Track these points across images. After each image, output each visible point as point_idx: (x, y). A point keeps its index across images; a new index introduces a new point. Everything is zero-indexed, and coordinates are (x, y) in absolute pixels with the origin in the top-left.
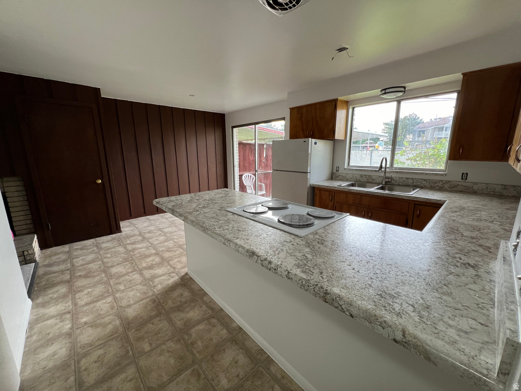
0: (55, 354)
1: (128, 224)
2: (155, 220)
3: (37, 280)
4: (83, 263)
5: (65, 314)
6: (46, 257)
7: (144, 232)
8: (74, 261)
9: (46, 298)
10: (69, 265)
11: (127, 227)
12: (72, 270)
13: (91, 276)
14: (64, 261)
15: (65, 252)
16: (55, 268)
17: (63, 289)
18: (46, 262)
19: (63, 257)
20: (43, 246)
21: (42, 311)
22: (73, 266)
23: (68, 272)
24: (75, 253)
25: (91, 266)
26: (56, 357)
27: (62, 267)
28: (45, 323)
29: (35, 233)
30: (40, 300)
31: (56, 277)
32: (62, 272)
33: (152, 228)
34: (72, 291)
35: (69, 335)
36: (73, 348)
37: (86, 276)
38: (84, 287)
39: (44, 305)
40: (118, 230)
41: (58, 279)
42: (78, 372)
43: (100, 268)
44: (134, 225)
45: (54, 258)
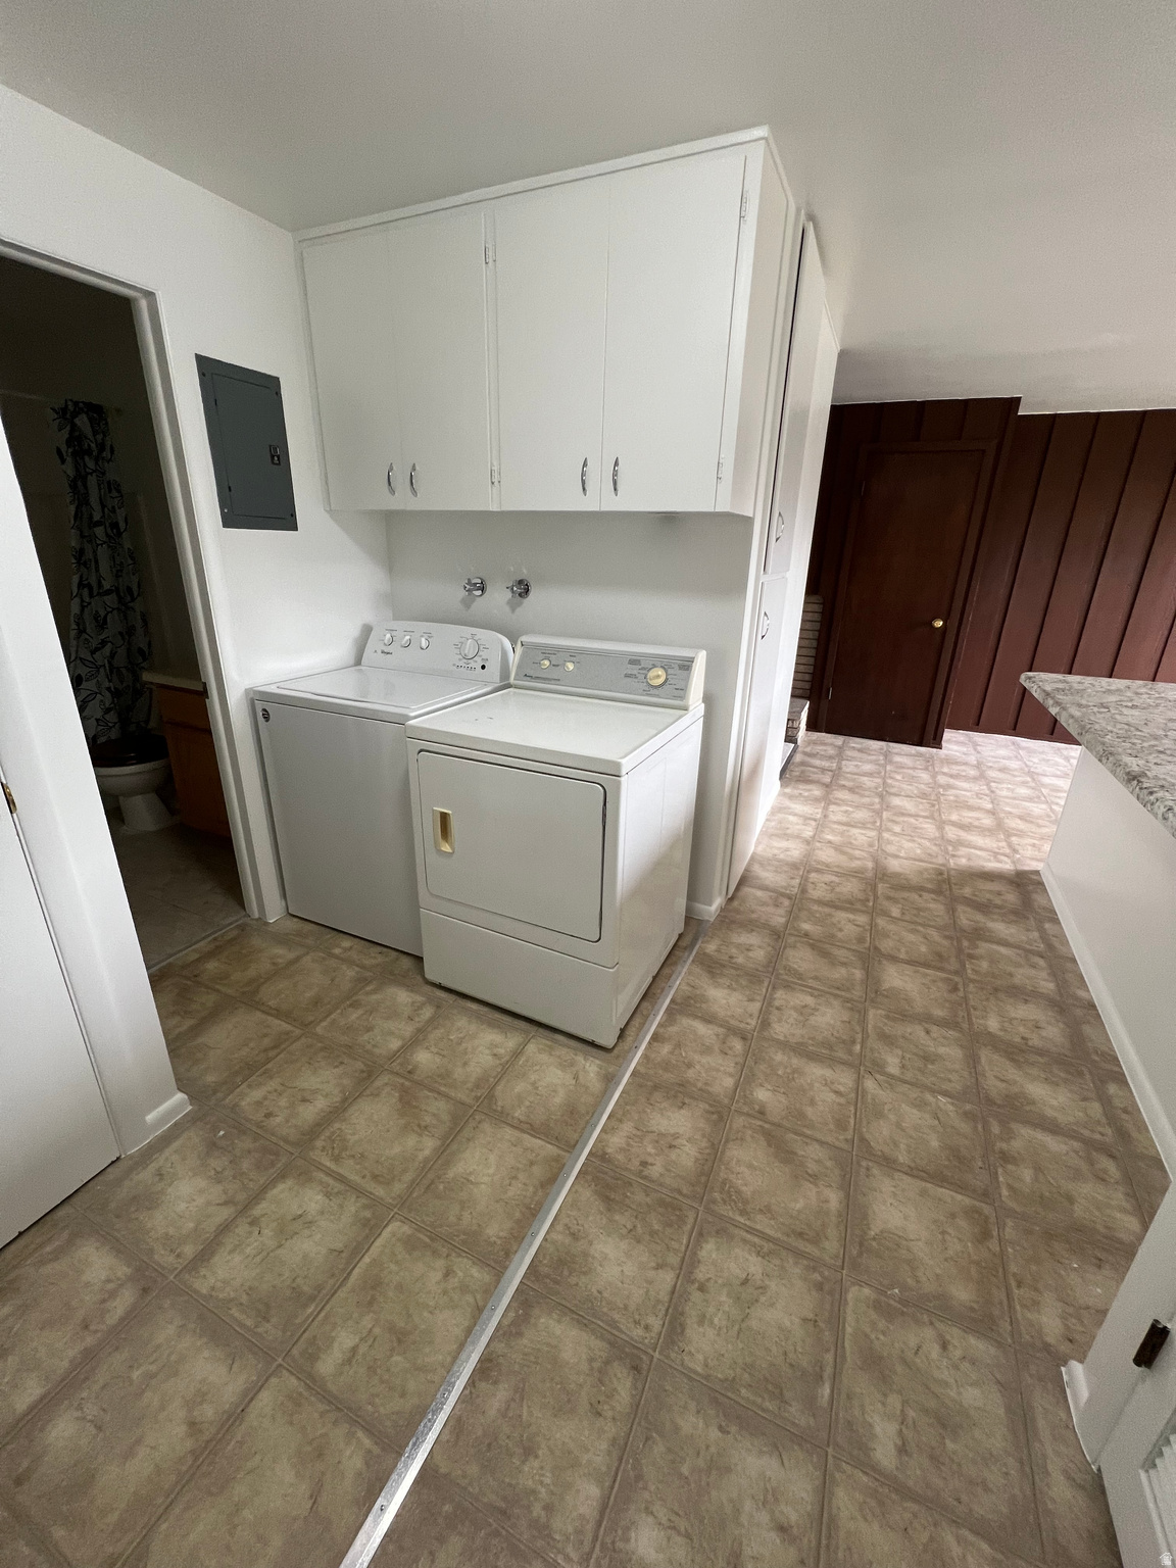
0: (787, 850)
1: (962, 739)
2: (1030, 751)
3: (791, 767)
4: (855, 770)
5: (810, 819)
6: (809, 743)
7: (990, 764)
8: (844, 762)
9: (796, 792)
10: (835, 765)
11: (958, 743)
12: (837, 774)
13: (857, 793)
14: (830, 758)
15: (835, 746)
16: (817, 762)
17: (817, 792)
18: (808, 750)
19: (831, 751)
20: (812, 726)
21: (787, 803)
22: (840, 768)
23: (830, 773)
24: (849, 753)
25: (865, 779)
26: (788, 853)
27: (825, 764)
28: (787, 816)
29: (808, 698)
30: (788, 790)
31: (814, 773)
32: (823, 770)
33: (1014, 764)
34: (827, 800)
35: (808, 842)
36: (808, 855)
37: (851, 790)
38: (844, 802)
39: (791, 797)
40: (936, 742)
41: (814, 777)
42: (805, 879)
43: (876, 788)
44: (975, 745)
45: (819, 748)
